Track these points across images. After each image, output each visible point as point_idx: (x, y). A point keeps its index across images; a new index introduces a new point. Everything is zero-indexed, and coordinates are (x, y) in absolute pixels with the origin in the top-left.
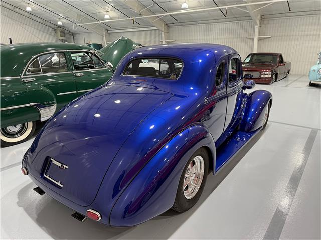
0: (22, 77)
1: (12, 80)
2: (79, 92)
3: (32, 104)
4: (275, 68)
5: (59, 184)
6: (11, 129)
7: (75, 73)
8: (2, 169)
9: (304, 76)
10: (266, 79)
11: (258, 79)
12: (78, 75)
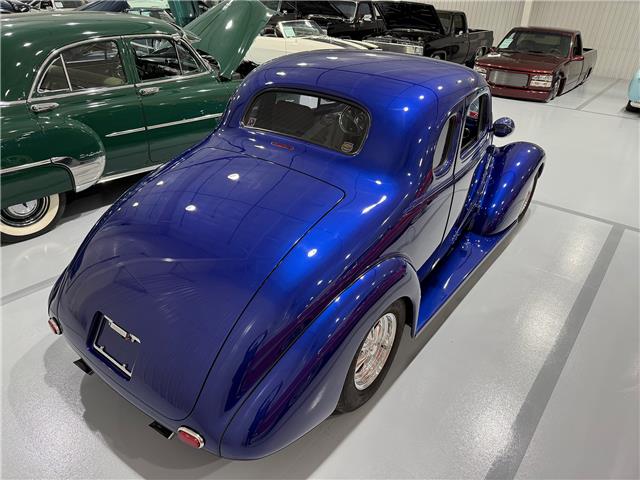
0: (30, 100)
1: (11, 107)
2: (149, 128)
3: (54, 159)
4: (562, 67)
5: (123, 368)
6: (18, 210)
7: (142, 87)
8: (3, 298)
9: (619, 80)
10: (539, 89)
11: (523, 89)
12: (148, 90)
